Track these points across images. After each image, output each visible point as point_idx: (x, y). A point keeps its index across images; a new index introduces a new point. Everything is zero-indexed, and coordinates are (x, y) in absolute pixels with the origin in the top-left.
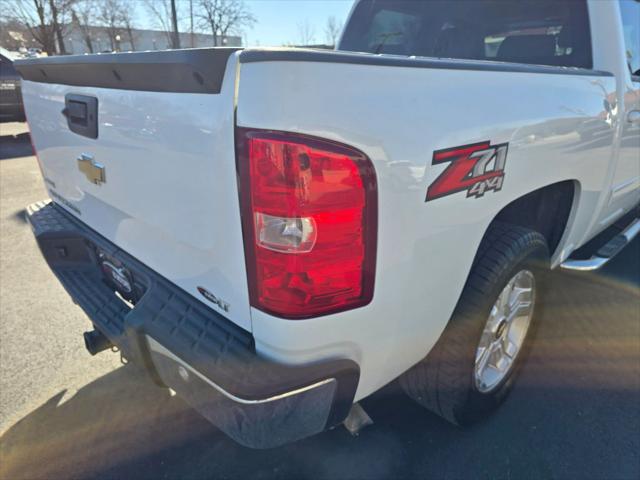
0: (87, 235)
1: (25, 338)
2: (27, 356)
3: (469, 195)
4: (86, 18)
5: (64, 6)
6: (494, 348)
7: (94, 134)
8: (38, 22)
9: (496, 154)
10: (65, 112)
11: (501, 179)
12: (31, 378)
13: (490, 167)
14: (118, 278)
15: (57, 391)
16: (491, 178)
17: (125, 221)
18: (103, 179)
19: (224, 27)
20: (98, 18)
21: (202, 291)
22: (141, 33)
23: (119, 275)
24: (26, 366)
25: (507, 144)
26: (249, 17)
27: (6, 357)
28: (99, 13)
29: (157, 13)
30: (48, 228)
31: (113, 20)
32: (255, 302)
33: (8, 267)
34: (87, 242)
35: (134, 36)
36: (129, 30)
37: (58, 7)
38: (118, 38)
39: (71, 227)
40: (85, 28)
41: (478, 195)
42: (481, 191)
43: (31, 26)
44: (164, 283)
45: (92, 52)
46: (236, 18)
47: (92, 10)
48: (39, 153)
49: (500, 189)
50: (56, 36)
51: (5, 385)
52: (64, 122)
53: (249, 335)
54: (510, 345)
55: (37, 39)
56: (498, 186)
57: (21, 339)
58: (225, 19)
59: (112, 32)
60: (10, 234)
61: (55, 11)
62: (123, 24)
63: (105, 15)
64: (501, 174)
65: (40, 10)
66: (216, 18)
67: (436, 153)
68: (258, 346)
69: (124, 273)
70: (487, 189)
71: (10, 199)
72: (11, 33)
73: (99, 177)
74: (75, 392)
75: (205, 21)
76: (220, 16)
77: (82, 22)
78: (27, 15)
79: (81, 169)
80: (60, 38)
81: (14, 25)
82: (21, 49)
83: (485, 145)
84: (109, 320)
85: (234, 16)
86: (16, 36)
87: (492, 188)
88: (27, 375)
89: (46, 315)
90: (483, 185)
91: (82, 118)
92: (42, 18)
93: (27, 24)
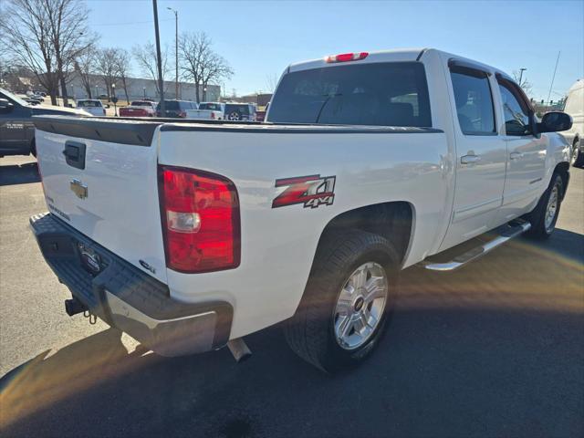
0: (73, 235)
1: (20, 316)
2: (21, 328)
3: (305, 206)
4: (87, 69)
5: (69, 58)
6: (354, 318)
7: (83, 167)
8: (46, 70)
9: (325, 183)
10: (65, 152)
11: (331, 198)
12: (23, 342)
13: (322, 190)
14: (91, 262)
15: (42, 351)
16: (323, 198)
17: (99, 222)
18: (86, 195)
19: (205, 78)
20: (99, 69)
21: (142, 263)
22: (134, 81)
23: (92, 259)
24: (20, 334)
25: (335, 177)
26: (228, 71)
27: (5, 329)
28: (99, 64)
29: (148, 65)
30: (46, 230)
31: (110, 70)
32: (168, 265)
33: (9, 267)
34: (73, 239)
35: (127, 84)
36: (123, 78)
37: (64, 58)
38: (113, 85)
39: (62, 230)
40: (85, 76)
41: (313, 207)
42: (315, 204)
43: (39, 72)
44: (121, 261)
45: (90, 98)
46: (215, 71)
47: (93, 62)
48: (44, 179)
49: (332, 204)
50: (60, 83)
51: (4, 347)
52: (63, 159)
53: (166, 286)
54: (371, 318)
55: (43, 84)
56: (330, 201)
57: (17, 317)
58: (206, 71)
59: (108, 80)
60: (12, 242)
61: (60, 62)
62: (119, 74)
63: (103, 66)
64: (332, 195)
65: (48, 61)
66: (199, 71)
67: (277, 181)
68: (172, 294)
69: (96, 259)
70: (320, 203)
71: (14, 216)
72: (21, 79)
73: (83, 193)
74: (56, 352)
75: (189, 72)
76: (203, 69)
77: (83, 71)
78: (36, 65)
79: (72, 188)
80: (63, 85)
81: (24, 72)
82: (28, 92)
83: (317, 177)
84: (84, 288)
85: (214, 69)
86: (25, 81)
87: (323, 203)
88: (20, 340)
89: (37, 301)
90: (316, 201)
91: (75, 156)
92: (49, 68)
93: (36, 72)
